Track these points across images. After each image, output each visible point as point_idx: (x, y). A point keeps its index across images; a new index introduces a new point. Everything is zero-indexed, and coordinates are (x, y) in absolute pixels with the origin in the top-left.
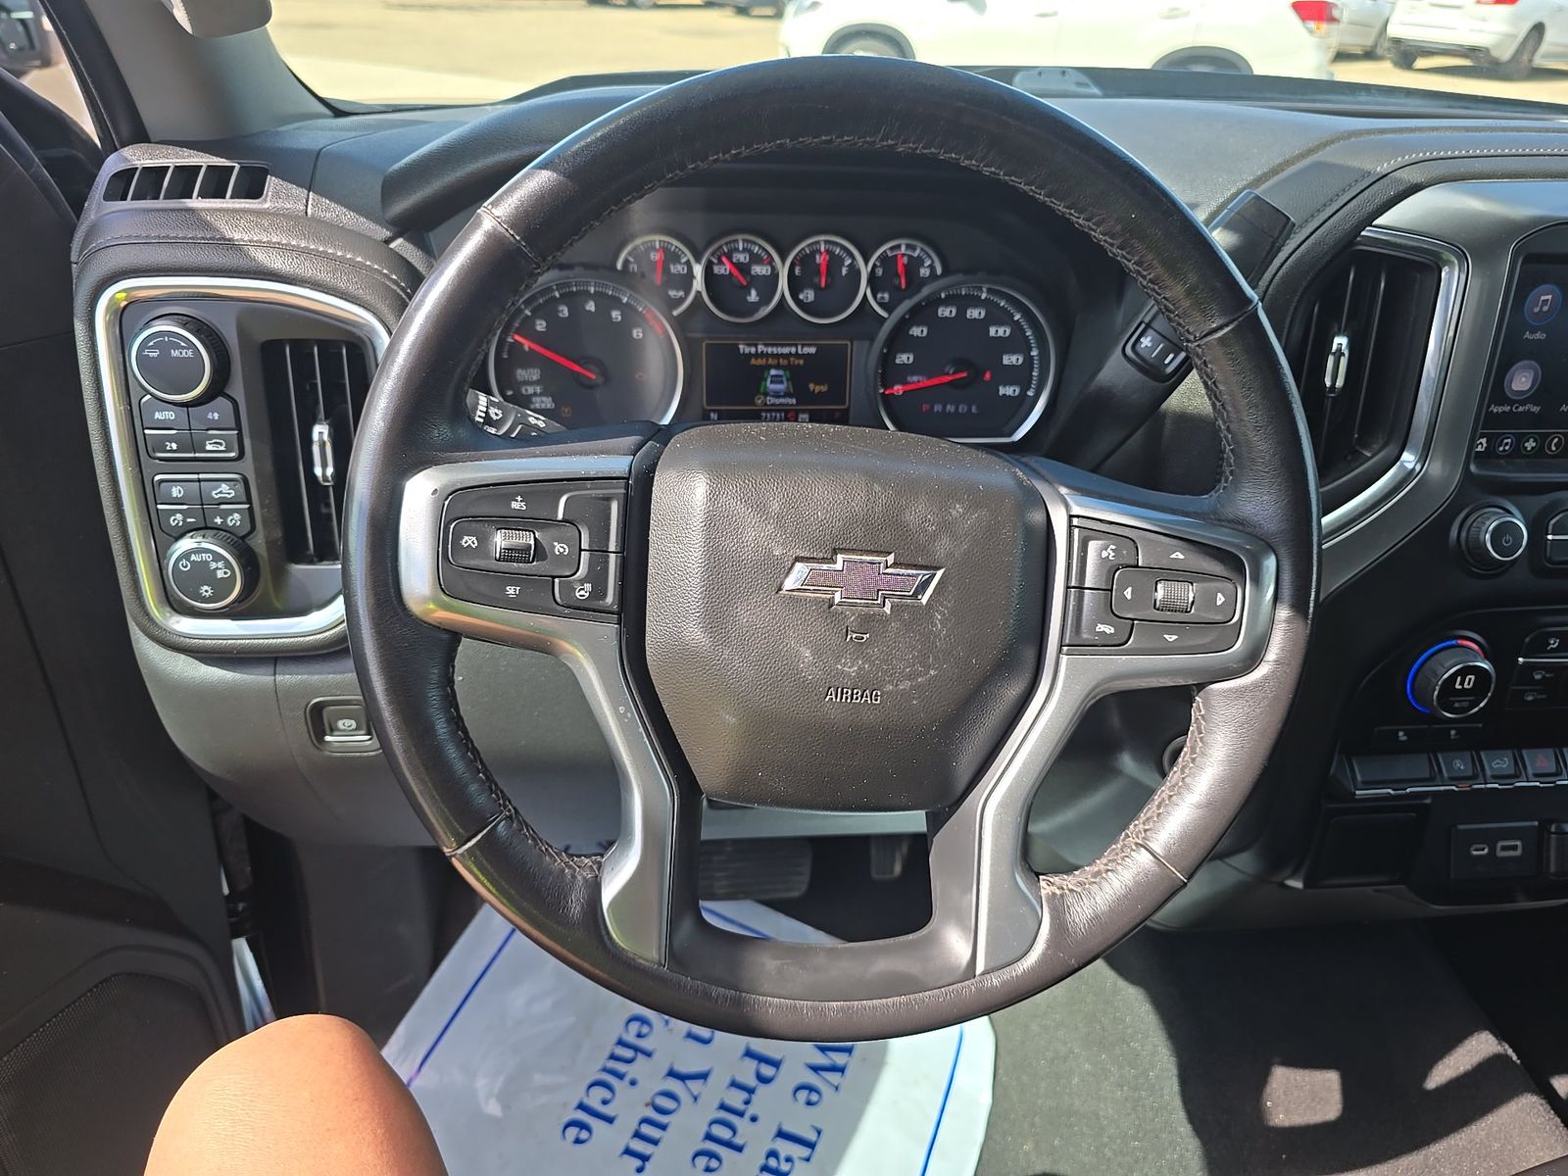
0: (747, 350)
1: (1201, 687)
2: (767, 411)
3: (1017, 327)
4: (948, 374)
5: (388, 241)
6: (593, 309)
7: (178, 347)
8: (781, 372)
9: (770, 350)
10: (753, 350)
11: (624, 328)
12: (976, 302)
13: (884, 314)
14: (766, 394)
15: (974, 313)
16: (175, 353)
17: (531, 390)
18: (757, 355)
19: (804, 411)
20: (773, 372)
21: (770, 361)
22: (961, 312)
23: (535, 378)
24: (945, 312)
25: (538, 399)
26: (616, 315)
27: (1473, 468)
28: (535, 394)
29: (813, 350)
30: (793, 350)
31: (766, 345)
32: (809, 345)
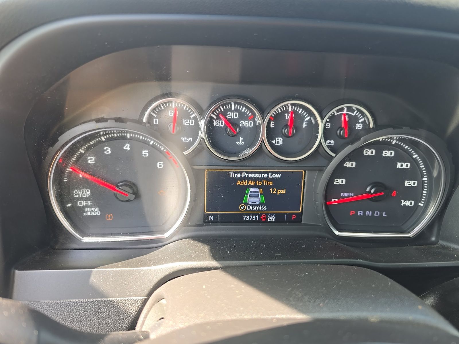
0: (235, 176)
2: (246, 214)
3: (414, 162)
6: (129, 149)
8: (257, 190)
9: (250, 176)
10: (239, 175)
11: (152, 161)
12: (387, 145)
13: (334, 155)
14: (247, 204)
15: (387, 153)
17: (84, 203)
18: (241, 179)
19: (272, 215)
20: (252, 189)
21: (250, 183)
22: (379, 152)
23: (87, 195)
24: (368, 152)
25: (89, 209)
26: (145, 153)
28: (87, 206)
29: (279, 176)
30: (266, 176)
31: (247, 172)
32: (276, 173)
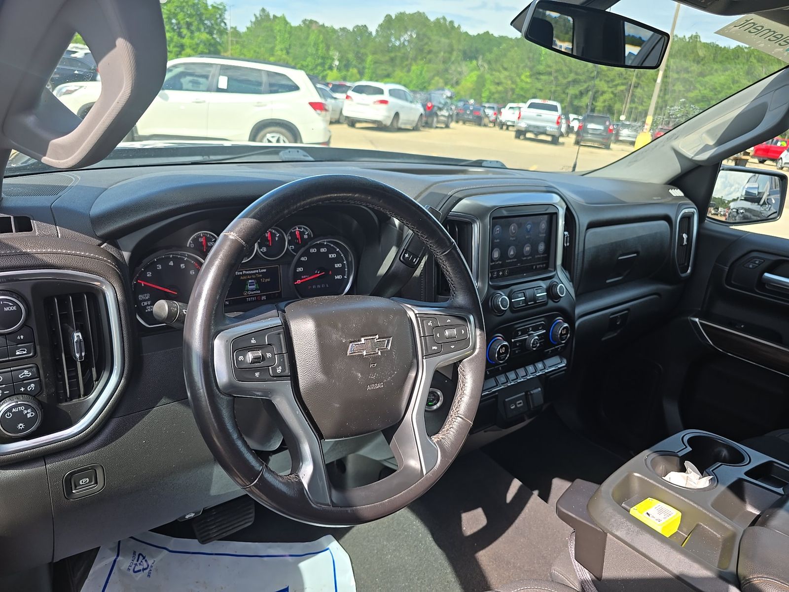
0: (239, 274)
1: (460, 361)
2: (248, 297)
3: (337, 253)
4: (317, 273)
5: (100, 245)
6: (172, 264)
7: (8, 305)
8: (253, 281)
9: (248, 272)
10: (241, 273)
11: (186, 271)
12: (322, 245)
13: (295, 254)
14: (248, 291)
15: (323, 250)
16: (6, 309)
17: (146, 304)
18: (243, 275)
19: (264, 295)
20: (250, 281)
21: (248, 277)
22: (318, 250)
23: (147, 298)
24: (313, 250)
25: (149, 307)
26: (182, 266)
27: (490, 283)
28: (148, 305)
29: (265, 270)
30: (257, 271)
31: (246, 271)
32: (263, 269)
